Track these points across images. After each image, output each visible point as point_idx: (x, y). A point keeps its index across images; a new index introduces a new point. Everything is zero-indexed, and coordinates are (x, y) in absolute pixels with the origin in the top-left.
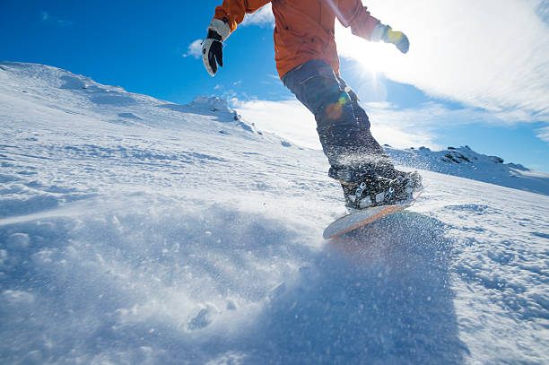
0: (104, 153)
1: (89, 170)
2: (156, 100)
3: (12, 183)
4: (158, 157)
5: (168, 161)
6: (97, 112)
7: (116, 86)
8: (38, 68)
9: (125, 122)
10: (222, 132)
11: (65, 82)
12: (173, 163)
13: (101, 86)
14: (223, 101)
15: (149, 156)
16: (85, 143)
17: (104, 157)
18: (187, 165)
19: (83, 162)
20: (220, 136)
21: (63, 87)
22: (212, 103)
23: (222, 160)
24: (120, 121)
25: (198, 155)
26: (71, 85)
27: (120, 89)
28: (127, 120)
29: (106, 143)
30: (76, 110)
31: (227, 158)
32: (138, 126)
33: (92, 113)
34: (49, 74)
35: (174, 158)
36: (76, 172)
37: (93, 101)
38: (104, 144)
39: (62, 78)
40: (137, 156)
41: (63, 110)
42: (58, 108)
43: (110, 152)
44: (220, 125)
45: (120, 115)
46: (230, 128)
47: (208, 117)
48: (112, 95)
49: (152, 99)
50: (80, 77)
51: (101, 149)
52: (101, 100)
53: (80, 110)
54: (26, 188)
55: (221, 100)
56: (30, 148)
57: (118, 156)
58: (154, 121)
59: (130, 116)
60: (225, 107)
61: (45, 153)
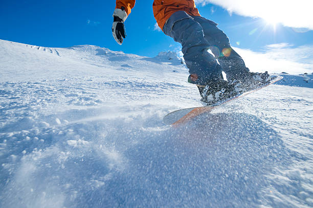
0: (122, 85)
1: (119, 94)
2: (139, 56)
3: (90, 101)
4: (148, 86)
5: (154, 88)
6: (112, 65)
7: (120, 51)
8: (86, 46)
9: (124, 69)
10: (174, 71)
11: (97, 52)
12: (157, 89)
13: (113, 52)
14: (174, 53)
15: (144, 85)
16: (112, 80)
17: (123, 87)
18: (164, 90)
19: (114, 90)
20: (174, 73)
21: (96, 55)
22: (168, 55)
23: (183, 86)
24: (122, 69)
25: (169, 84)
26: (101, 53)
27: (121, 53)
28: (125, 68)
29: (122, 80)
30: (102, 65)
31: (184, 85)
32: (131, 71)
33: (109, 66)
34: (91, 49)
35: (157, 86)
36: (113, 95)
37: (110, 60)
38: (121, 80)
39: (97, 50)
40: (138, 86)
41: (97, 66)
42: (95, 65)
43: (124, 84)
44: (173, 67)
45: (122, 66)
46: (179, 68)
47: (166, 63)
48: (118, 56)
49: (137, 56)
50: (103, 49)
51: (120, 83)
52: (113, 59)
53: (104, 65)
54: (96, 103)
55: (173, 53)
56: (90, 84)
57: (129, 86)
58: (138, 68)
59: (127, 66)
60: (176, 57)
61: (97, 87)
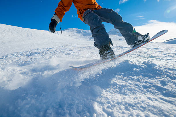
3: (78, 57)
6: (84, 38)
8: (71, 29)
10: (120, 40)
11: (77, 31)
13: (85, 31)
19: (89, 51)
21: (77, 33)
22: (116, 30)
26: (79, 32)
33: (83, 39)
34: (74, 30)
37: (83, 35)
41: (77, 39)
44: (119, 37)
45: (90, 38)
47: (115, 35)
48: (88, 33)
50: (80, 29)
52: (85, 35)
53: (80, 38)
54: (82, 58)
56: (76, 48)
